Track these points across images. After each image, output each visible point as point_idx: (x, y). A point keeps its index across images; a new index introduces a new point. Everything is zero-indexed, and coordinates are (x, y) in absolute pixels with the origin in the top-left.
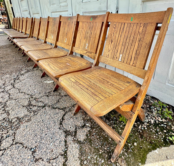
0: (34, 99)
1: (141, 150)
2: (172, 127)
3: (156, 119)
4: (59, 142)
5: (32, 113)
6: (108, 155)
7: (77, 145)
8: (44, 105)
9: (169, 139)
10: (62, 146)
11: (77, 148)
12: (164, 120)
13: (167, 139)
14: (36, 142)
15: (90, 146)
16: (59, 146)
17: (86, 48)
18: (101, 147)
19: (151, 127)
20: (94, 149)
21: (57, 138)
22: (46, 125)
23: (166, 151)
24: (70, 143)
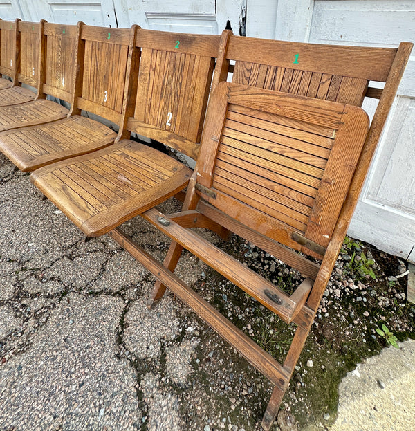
0: (32, 275)
1: (323, 377)
2: (379, 302)
3: (343, 284)
4: (123, 400)
5: (32, 320)
6: (252, 410)
7: (170, 399)
8: (62, 288)
9: (377, 334)
10: (133, 411)
11: (173, 409)
12: (361, 286)
13: (373, 334)
14: (54, 418)
15: (205, 394)
16: (122, 413)
18: (233, 388)
19: (336, 308)
20: (216, 399)
21: (115, 390)
22: (77, 354)
23: (375, 369)
24: (152, 397)
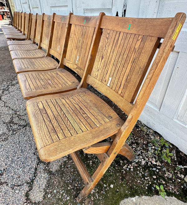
0: (17, 116)
1: (116, 194)
2: (165, 174)
3: (149, 160)
4: (30, 169)
5: (11, 132)
6: (76, 193)
7: (46, 175)
8: (25, 124)
9: (155, 188)
10: (31, 173)
11: (46, 179)
12: (158, 163)
13: (153, 187)
14: (6, 165)
15: (60, 179)
16: (27, 173)
17: (77, 62)
18: (72, 182)
19: (138, 169)
20: (64, 182)
21: (29, 164)
22: (21, 148)
23: (145, 201)
24: (40, 172)
